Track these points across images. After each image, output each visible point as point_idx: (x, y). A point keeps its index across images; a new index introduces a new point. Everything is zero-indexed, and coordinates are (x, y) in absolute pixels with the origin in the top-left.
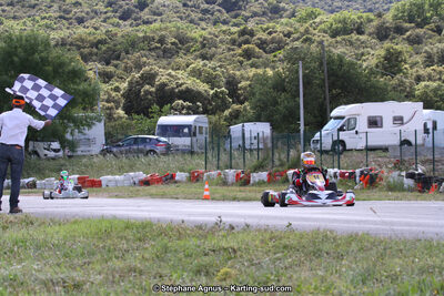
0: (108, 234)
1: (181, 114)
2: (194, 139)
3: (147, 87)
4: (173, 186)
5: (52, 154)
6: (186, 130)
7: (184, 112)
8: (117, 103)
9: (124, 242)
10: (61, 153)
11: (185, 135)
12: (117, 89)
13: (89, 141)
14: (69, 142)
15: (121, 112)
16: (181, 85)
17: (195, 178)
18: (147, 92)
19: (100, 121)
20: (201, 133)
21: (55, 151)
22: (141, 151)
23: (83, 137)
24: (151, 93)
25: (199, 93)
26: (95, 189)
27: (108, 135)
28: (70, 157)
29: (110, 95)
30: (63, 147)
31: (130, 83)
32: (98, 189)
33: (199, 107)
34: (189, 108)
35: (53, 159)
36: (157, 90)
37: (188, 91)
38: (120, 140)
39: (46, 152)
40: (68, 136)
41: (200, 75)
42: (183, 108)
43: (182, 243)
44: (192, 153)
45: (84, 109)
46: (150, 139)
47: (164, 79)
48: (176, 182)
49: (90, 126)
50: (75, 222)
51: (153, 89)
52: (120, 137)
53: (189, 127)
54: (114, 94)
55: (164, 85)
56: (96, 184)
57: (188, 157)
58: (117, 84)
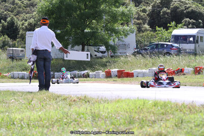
0: (141, 110)
1: (188, 28)
2: (197, 45)
3: (165, 9)
4: (182, 77)
5: (100, 55)
6: (191, 39)
7: (190, 26)
8: (144, 20)
9: (152, 115)
10: (106, 54)
11: (190, 42)
12: (144, 11)
13: (125, 46)
14: (111, 46)
15: (147, 26)
16: (188, 9)
17: (197, 71)
18: (165, 13)
19: (133, 32)
20: (202, 40)
21: (102, 52)
22: (160, 53)
23: (121, 43)
24: (167, 13)
25: (200, 13)
26: (129, 79)
27: (138, 42)
28: (112, 57)
29: (139, 15)
30: (108, 50)
31: (153, 6)
32: (131, 79)
33: (200, 23)
34: (193, 24)
35: (101, 58)
36: (172, 11)
37: (193, 12)
38: (146, 45)
39: (96, 53)
40: (111, 42)
41: (202, 1)
42: (189, 23)
43: (192, 116)
44: (195, 54)
45: (122, 24)
46: (167, 45)
47: (176, 4)
48: (184, 74)
49: (126, 36)
50: (118, 101)
51: (169, 11)
52: (146, 43)
53: (194, 36)
54: (142, 14)
55: (176, 8)
56: (130, 75)
57: (192, 57)
58: (144, 7)
